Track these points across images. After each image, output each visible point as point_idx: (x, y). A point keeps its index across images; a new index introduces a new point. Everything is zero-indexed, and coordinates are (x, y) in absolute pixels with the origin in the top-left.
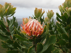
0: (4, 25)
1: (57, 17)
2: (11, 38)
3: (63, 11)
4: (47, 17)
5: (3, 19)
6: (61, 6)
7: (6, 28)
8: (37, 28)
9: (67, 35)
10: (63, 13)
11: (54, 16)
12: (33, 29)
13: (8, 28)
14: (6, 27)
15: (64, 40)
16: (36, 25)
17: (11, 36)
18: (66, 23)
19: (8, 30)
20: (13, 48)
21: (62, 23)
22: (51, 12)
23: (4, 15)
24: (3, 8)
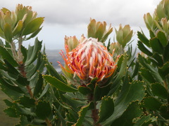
0: (12, 59)
1: (139, 42)
2: (30, 93)
3: (155, 28)
4: (116, 41)
5: (10, 44)
6: (148, 14)
7: (16, 68)
8: (100, 59)
9: (165, 86)
10: (154, 32)
11: (132, 39)
12: (91, 61)
13: (22, 67)
14: (17, 65)
15: (157, 97)
16: (99, 52)
17: (28, 87)
18: (161, 57)
19: (23, 71)
20: (33, 117)
21: (151, 58)
22: (126, 30)
23: (14, 34)
24: (12, 17)
